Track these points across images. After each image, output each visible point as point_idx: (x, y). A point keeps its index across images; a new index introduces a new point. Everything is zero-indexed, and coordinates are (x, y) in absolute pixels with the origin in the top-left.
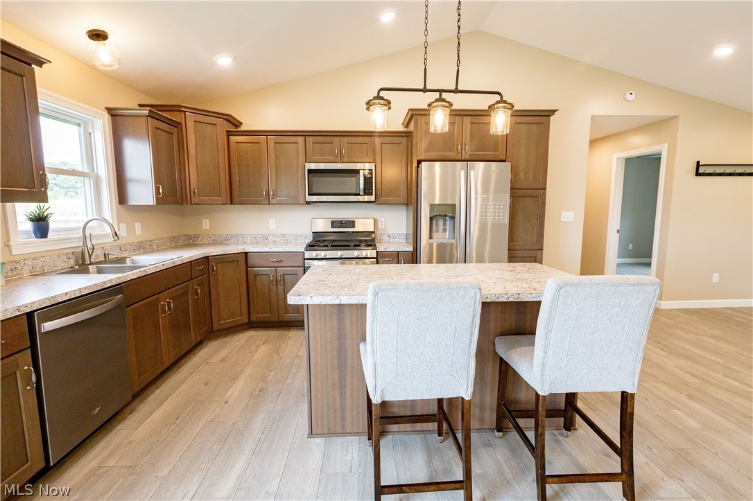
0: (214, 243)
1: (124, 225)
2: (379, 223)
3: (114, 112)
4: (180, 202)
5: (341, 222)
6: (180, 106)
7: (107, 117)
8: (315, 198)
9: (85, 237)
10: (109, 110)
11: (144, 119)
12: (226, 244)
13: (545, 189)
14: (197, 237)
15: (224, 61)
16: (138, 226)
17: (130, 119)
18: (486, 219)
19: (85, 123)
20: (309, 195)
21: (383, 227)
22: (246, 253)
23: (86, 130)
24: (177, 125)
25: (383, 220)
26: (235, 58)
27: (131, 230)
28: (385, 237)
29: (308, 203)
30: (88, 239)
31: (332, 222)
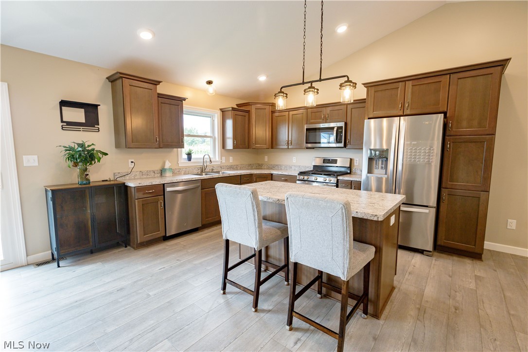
0: (269, 168)
1: (224, 157)
2: (355, 162)
3: (223, 110)
4: (247, 147)
5: (329, 160)
6: (249, 103)
7: (219, 112)
8: (309, 145)
9: (204, 162)
10: (221, 109)
11: (230, 112)
12: (273, 169)
13: (494, 134)
14: (262, 165)
15: (262, 78)
16: (231, 159)
17: (227, 112)
18: (415, 161)
19: (213, 116)
20: (306, 143)
21: (357, 164)
22: (272, 174)
23: (213, 119)
24: (248, 112)
25: (358, 160)
26: (267, 77)
27: (227, 160)
28: (358, 171)
29: (307, 148)
30: (205, 163)
31: (324, 160)
